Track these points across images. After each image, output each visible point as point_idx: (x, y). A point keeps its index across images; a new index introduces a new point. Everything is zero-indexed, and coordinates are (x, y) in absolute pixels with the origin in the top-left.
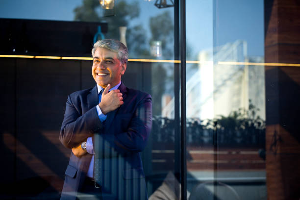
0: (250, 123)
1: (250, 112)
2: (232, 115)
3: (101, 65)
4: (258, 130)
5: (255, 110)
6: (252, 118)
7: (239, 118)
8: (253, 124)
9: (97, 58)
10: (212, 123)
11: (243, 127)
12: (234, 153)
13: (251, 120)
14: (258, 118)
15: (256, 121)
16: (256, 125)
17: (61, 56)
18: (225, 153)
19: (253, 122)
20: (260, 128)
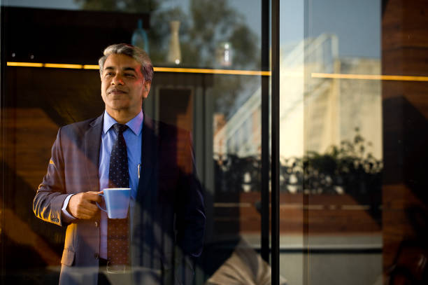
0: (356, 163)
1: (357, 148)
2: (330, 151)
4: (369, 175)
5: (365, 144)
6: (359, 155)
7: (340, 156)
8: (361, 166)
10: (301, 164)
11: (346, 170)
12: (333, 207)
13: (359, 159)
14: (370, 156)
15: (366, 162)
16: (367, 167)
17: (83, 64)
18: (319, 207)
19: (362, 162)
20: (372, 172)
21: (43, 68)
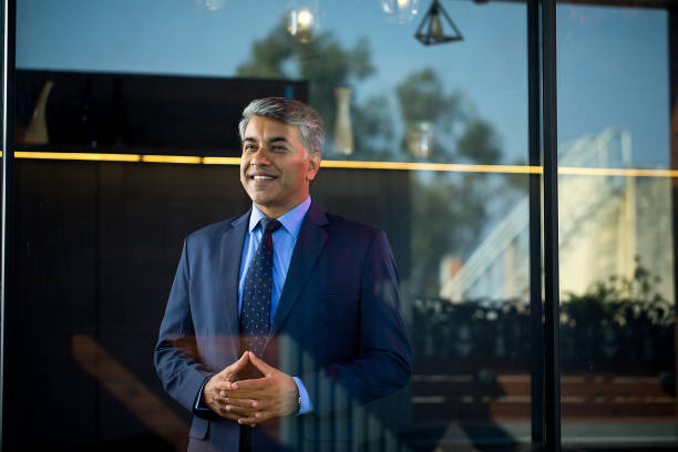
0: (637, 309)
1: (637, 286)
2: (594, 291)
3: (262, 155)
4: (658, 328)
5: (650, 281)
6: (642, 298)
7: (609, 298)
8: (644, 314)
9: (251, 139)
11: (622, 321)
12: (599, 379)
13: (641, 304)
14: (658, 298)
15: (651, 306)
16: (652, 314)
17: (202, 156)
18: (579, 380)
19: (646, 307)
20: (662, 322)
21: (141, 163)
